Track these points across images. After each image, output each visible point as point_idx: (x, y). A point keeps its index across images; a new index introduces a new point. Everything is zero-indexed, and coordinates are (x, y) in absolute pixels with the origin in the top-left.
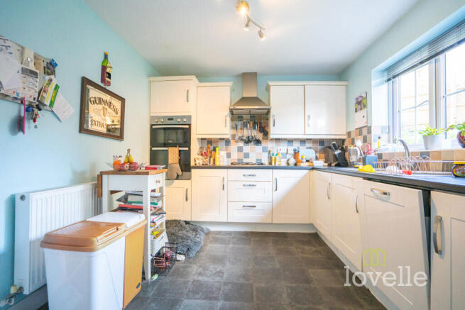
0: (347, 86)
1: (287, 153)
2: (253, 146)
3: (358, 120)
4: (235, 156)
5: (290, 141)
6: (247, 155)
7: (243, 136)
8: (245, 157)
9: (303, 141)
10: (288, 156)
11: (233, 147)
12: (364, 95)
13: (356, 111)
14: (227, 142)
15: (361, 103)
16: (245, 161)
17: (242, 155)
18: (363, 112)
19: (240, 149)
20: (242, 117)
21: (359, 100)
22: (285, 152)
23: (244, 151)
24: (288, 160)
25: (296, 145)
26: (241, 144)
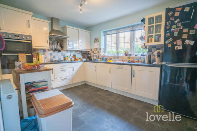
0: (91, 33)
1: (71, 56)
2: (57, 53)
3: (96, 45)
4: (49, 57)
5: (72, 51)
6: (54, 57)
7: (52, 48)
8: (53, 58)
9: (76, 51)
10: (71, 57)
11: (48, 53)
12: (98, 38)
13: (95, 42)
14: (44, 50)
15: (97, 40)
16: (54, 60)
17: (52, 57)
18: (98, 43)
19: (51, 54)
20: (51, 39)
21: (96, 39)
22: (70, 55)
23: (53, 55)
24: (71, 58)
25: (74, 53)
26: (52, 52)
